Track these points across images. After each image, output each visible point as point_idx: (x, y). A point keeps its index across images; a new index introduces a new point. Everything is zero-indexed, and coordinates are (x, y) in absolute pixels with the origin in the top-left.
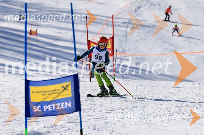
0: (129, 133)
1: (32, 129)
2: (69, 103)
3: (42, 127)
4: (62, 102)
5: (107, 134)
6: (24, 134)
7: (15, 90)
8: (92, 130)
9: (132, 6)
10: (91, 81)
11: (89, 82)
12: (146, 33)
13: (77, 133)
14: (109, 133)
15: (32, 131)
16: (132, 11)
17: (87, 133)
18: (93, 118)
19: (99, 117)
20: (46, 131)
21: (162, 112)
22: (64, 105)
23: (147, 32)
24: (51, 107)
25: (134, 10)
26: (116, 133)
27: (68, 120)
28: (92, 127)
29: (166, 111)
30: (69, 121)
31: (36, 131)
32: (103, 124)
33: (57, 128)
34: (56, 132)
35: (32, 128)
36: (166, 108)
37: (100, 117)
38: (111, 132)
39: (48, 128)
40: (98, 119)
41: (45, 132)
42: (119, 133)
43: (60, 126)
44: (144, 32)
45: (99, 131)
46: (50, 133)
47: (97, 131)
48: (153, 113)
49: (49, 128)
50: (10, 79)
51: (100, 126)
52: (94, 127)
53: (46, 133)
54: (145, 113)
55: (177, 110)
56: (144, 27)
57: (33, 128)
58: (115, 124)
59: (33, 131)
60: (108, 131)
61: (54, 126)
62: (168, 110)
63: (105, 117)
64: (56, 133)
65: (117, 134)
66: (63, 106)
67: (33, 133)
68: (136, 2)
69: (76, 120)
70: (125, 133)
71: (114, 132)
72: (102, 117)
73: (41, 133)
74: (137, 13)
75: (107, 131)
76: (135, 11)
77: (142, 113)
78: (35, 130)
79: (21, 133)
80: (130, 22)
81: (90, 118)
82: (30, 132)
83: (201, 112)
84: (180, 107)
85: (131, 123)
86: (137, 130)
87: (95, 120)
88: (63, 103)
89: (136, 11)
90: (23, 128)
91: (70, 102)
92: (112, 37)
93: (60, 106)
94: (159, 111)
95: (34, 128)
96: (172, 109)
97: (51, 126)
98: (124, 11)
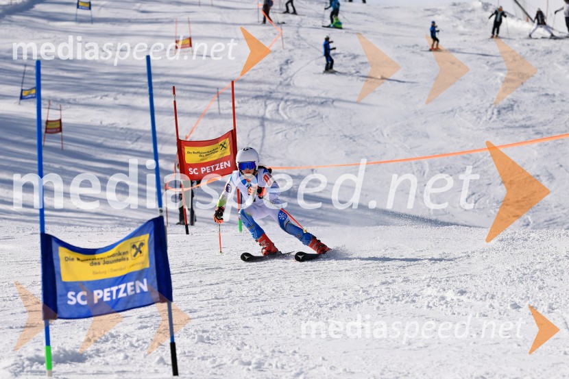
0: (280, 347)
1: (61, 347)
2: (143, 283)
3: (83, 340)
4: (129, 281)
5: (229, 350)
6: (44, 358)
7: (19, 259)
8: (196, 343)
9: (274, 58)
10: (187, 233)
11: (185, 235)
12: (308, 118)
13: (163, 351)
14: (235, 348)
15: (61, 351)
16: (274, 70)
17: (186, 351)
18: (196, 317)
19: (210, 314)
20: (92, 351)
21: (351, 295)
22: (133, 288)
23: (310, 116)
24: (109, 294)
25: (278, 68)
26: (251, 347)
27: (141, 322)
28: (196, 337)
29: (360, 292)
30: (144, 324)
31: (70, 350)
32: (220, 329)
33: (116, 341)
34: (116, 350)
35: (60, 344)
36: (359, 287)
37: (213, 313)
38: (238, 347)
39: (96, 342)
40: (208, 318)
41: (92, 353)
42: (258, 348)
43: (124, 336)
44: (302, 117)
45: (212, 344)
46: (101, 354)
47: (207, 344)
48: (331, 300)
49: (99, 342)
50: (7, 235)
51: (214, 333)
52: (202, 336)
53: (94, 353)
54: (313, 299)
55: (384, 291)
56: (303, 105)
57: (62, 344)
58: (248, 327)
59: (65, 350)
60: (232, 344)
61: (110, 338)
62: (364, 291)
63: (223, 313)
64: (114, 353)
65: (252, 349)
66: (132, 291)
67: (65, 356)
68: (282, 49)
69: (158, 321)
70: (270, 348)
71: (246, 345)
72: (217, 312)
73: (81, 355)
74: (284, 76)
75: (229, 344)
76: (281, 69)
77: (306, 301)
78: (67, 349)
79: (37, 356)
80: (270, 96)
81: (191, 316)
82: (56, 353)
83: (439, 292)
84: (390, 283)
85: (282, 324)
86: (298, 338)
87: (202, 319)
88: (132, 283)
89: (283, 71)
90: (42, 344)
91: (145, 280)
92: (232, 131)
93: (125, 291)
94: (345, 295)
95: (64, 343)
96: (372, 288)
97: (103, 338)
98: (254, 72)
